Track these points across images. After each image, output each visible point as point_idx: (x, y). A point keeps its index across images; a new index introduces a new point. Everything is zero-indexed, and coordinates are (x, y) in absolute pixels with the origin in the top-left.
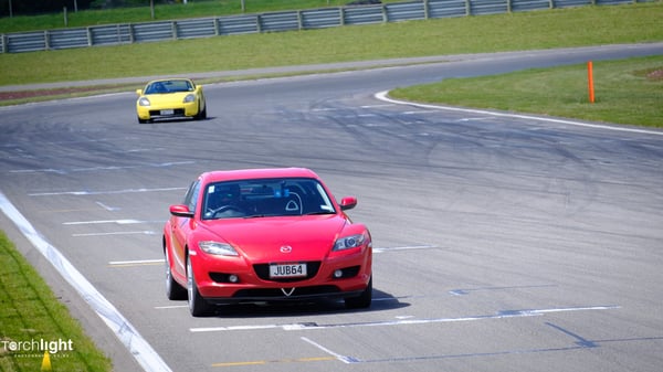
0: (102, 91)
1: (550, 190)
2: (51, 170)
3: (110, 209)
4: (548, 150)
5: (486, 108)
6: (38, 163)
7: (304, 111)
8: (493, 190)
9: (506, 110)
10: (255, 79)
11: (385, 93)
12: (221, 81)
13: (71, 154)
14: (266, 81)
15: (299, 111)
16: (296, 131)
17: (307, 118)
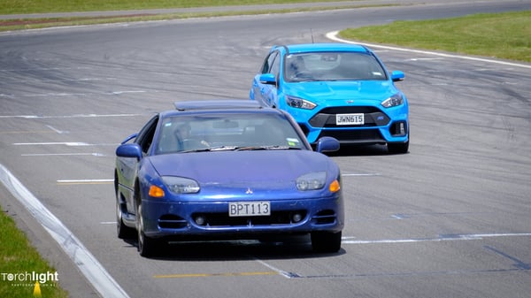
1: (495, 125)
2: (2, 95)
3: (60, 132)
4: (494, 89)
5: (434, 49)
7: (255, 48)
8: (438, 124)
9: (455, 52)
10: (208, 16)
11: (336, 33)
12: (174, 18)
13: (23, 81)
15: (250, 47)
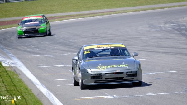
0: (69, 18)
2: (47, 55)
6: (41, 52)
7: (162, 26)
10: (139, 11)
12: (124, 12)
13: (56, 48)
14: (144, 12)
16: (159, 35)
17: (163, 29)
